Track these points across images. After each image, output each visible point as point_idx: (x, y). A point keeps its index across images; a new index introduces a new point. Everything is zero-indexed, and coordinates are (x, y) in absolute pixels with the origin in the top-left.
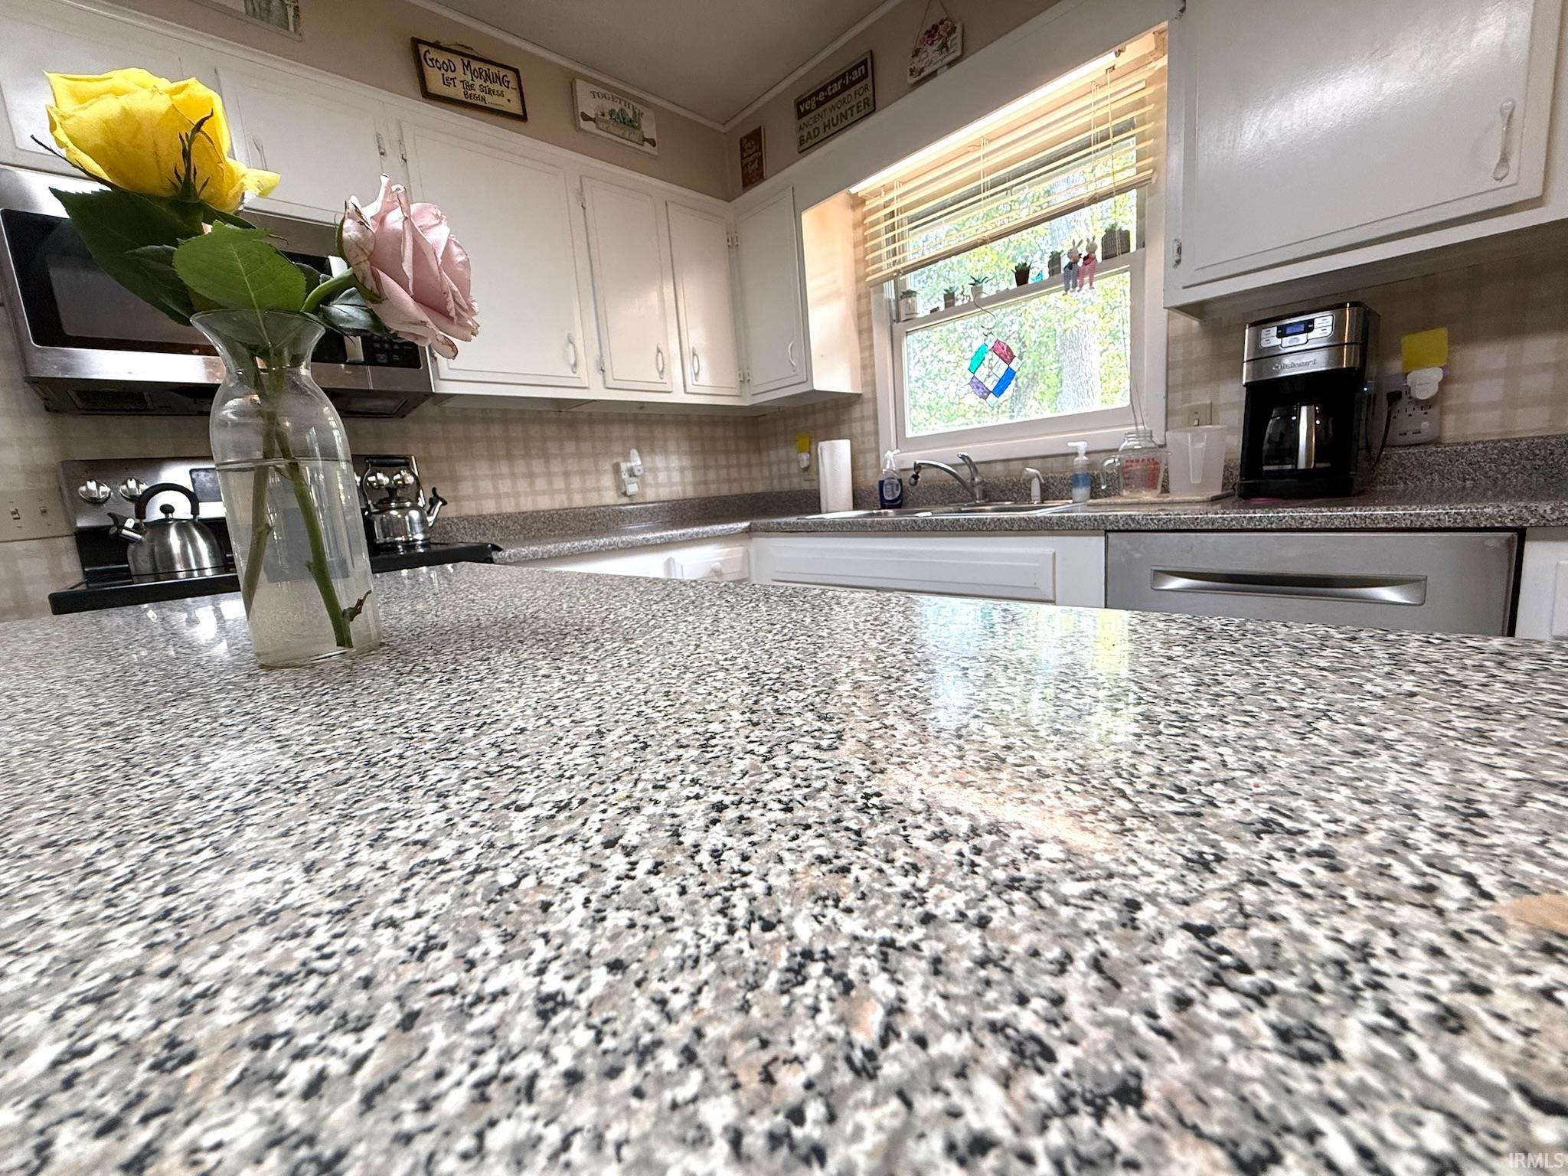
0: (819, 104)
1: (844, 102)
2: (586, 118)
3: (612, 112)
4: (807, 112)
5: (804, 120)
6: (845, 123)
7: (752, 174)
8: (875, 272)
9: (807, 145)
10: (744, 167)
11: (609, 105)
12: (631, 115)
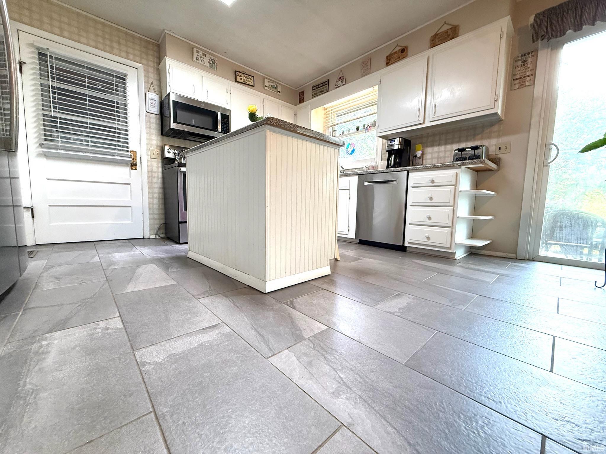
0: (317, 88)
1: (322, 88)
2: (266, 86)
3: (272, 85)
4: (315, 89)
5: (314, 91)
6: (322, 93)
7: (301, 101)
8: (328, 125)
9: (314, 96)
10: (300, 99)
11: (271, 84)
12: (276, 86)
